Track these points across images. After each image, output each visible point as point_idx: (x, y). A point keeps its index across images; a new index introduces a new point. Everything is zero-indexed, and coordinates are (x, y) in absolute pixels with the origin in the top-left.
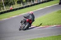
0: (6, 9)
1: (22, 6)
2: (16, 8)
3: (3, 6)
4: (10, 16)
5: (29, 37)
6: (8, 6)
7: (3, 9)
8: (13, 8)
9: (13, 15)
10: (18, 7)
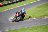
1: (9, 2)
2: (5, 4)
8: (2, 4)
10: (6, 3)
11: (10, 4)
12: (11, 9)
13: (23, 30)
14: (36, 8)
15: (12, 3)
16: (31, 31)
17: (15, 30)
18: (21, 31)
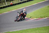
1: (20, 2)
3: (5, 2)
4: (10, 10)
7: (5, 4)
8: (13, 3)
9: (13, 9)
10: (17, 2)
12: (21, 8)
13: (34, 30)
14: (48, 7)
16: (42, 31)
18: (32, 31)
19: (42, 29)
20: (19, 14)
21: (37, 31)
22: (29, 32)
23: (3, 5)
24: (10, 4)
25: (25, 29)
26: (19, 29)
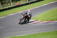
0: (13, 5)
1: (28, 2)
2: (22, 4)
3: (10, 2)
4: (16, 12)
5: (34, 32)
6: (15, 2)
8: (19, 4)
10: (24, 3)
11: (28, 4)
13: (44, 35)
15: (31, 3)
17: (35, 34)
18: (42, 36)
19: (54, 34)
20: (23, 16)
21: (48, 36)
22: (38, 37)
23: (8, 6)
24: (16, 5)
25: (33, 33)
26: (26, 33)
